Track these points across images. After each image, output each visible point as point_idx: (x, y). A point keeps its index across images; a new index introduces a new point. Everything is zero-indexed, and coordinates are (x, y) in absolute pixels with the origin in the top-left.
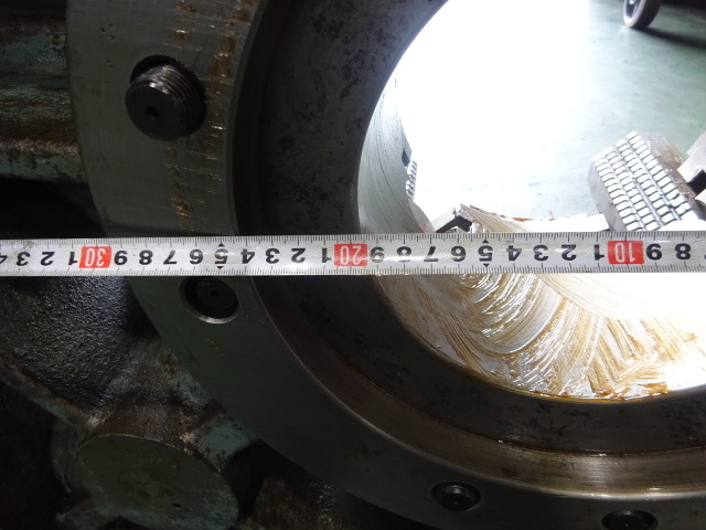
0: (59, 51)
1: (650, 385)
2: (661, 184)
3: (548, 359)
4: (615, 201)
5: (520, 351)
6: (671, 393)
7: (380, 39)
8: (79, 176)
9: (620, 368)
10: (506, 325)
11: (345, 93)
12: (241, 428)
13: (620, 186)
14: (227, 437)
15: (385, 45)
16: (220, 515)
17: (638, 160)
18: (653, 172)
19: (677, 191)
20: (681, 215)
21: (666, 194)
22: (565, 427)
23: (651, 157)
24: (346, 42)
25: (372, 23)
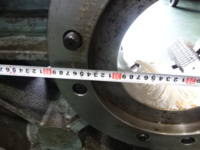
0: (30, 25)
1: (192, 105)
2: (188, 52)
3: (165, 100)
4: (176, 57)
5: (157, 98)
6: (197, 107)
7: (125, 23)
8: (43, 59)
9: (183, 101)
10: (153, 92)
11: (115, 36)
12: (83, 123)
13: (177, 53)
14: (79, 126)
15: (126, 24)
16: (76, 147)
17: (181, 46)
18: (186, 49)
19: (193, 54)
20: (194, 60)
21: (190, 55)
22: (170, 117)
23: (185, 45)
24: (116, 24)
25: (123, 19)
